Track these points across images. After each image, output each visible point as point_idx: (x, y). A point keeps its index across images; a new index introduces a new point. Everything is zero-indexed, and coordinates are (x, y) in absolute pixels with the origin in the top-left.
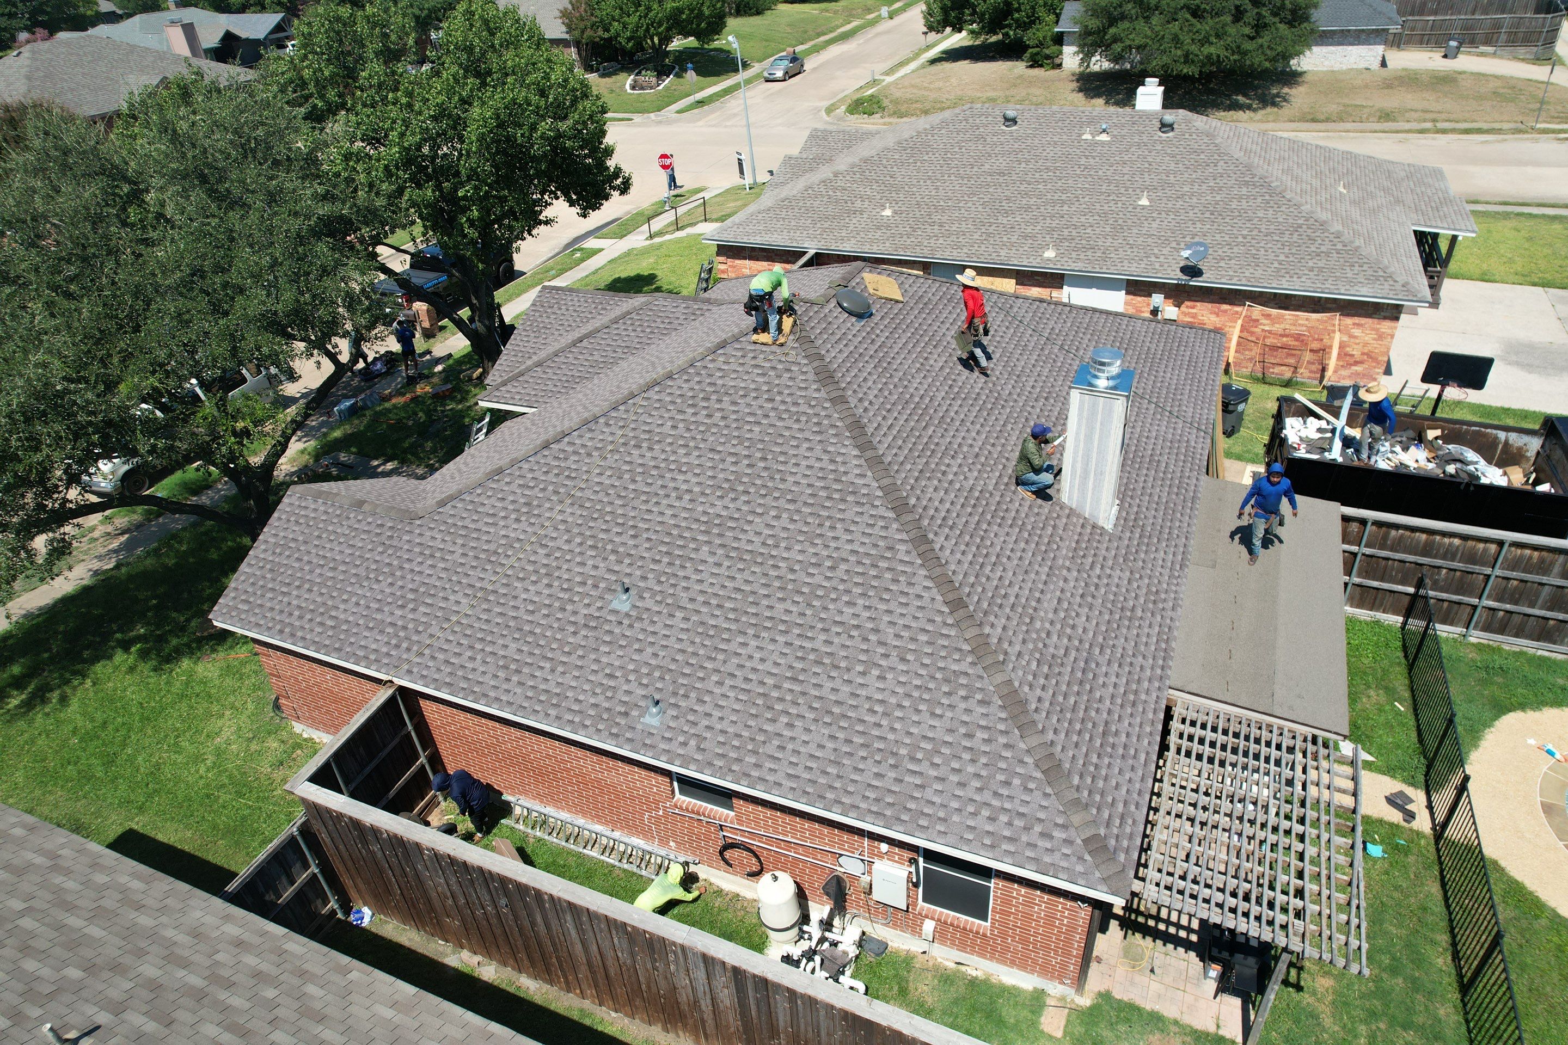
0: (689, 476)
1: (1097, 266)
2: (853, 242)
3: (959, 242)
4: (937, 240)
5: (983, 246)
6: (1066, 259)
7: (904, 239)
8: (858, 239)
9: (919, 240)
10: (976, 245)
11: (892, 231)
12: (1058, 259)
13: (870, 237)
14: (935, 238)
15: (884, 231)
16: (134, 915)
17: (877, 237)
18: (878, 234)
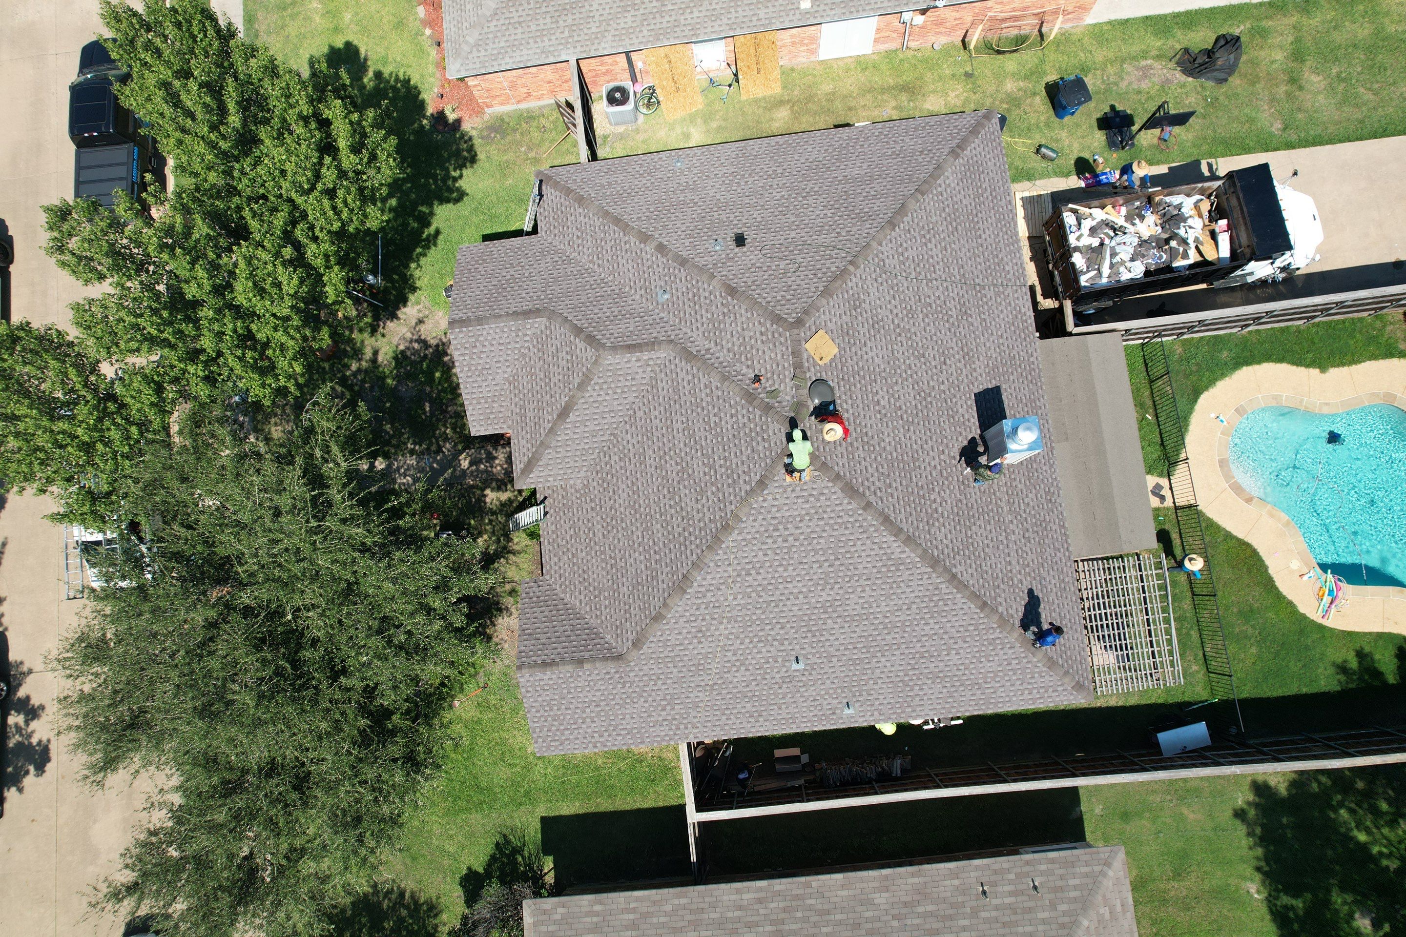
0: (795, 583)
1: (853, 9)
2: (610, 38)
3: (714, 9)
4: (692, 12)
5: (739, 9)
6: (822, 7)
7: (658, 20)
8: (613, 32)
9: (674, 17)
10: (732, 10)
11: (642, 11)
12: (815, 8)
13: (622, 25)
14: (688, 11)
15: (633, 12)
16: (705, 916)
17: (630, 24)
18: (629, 20)
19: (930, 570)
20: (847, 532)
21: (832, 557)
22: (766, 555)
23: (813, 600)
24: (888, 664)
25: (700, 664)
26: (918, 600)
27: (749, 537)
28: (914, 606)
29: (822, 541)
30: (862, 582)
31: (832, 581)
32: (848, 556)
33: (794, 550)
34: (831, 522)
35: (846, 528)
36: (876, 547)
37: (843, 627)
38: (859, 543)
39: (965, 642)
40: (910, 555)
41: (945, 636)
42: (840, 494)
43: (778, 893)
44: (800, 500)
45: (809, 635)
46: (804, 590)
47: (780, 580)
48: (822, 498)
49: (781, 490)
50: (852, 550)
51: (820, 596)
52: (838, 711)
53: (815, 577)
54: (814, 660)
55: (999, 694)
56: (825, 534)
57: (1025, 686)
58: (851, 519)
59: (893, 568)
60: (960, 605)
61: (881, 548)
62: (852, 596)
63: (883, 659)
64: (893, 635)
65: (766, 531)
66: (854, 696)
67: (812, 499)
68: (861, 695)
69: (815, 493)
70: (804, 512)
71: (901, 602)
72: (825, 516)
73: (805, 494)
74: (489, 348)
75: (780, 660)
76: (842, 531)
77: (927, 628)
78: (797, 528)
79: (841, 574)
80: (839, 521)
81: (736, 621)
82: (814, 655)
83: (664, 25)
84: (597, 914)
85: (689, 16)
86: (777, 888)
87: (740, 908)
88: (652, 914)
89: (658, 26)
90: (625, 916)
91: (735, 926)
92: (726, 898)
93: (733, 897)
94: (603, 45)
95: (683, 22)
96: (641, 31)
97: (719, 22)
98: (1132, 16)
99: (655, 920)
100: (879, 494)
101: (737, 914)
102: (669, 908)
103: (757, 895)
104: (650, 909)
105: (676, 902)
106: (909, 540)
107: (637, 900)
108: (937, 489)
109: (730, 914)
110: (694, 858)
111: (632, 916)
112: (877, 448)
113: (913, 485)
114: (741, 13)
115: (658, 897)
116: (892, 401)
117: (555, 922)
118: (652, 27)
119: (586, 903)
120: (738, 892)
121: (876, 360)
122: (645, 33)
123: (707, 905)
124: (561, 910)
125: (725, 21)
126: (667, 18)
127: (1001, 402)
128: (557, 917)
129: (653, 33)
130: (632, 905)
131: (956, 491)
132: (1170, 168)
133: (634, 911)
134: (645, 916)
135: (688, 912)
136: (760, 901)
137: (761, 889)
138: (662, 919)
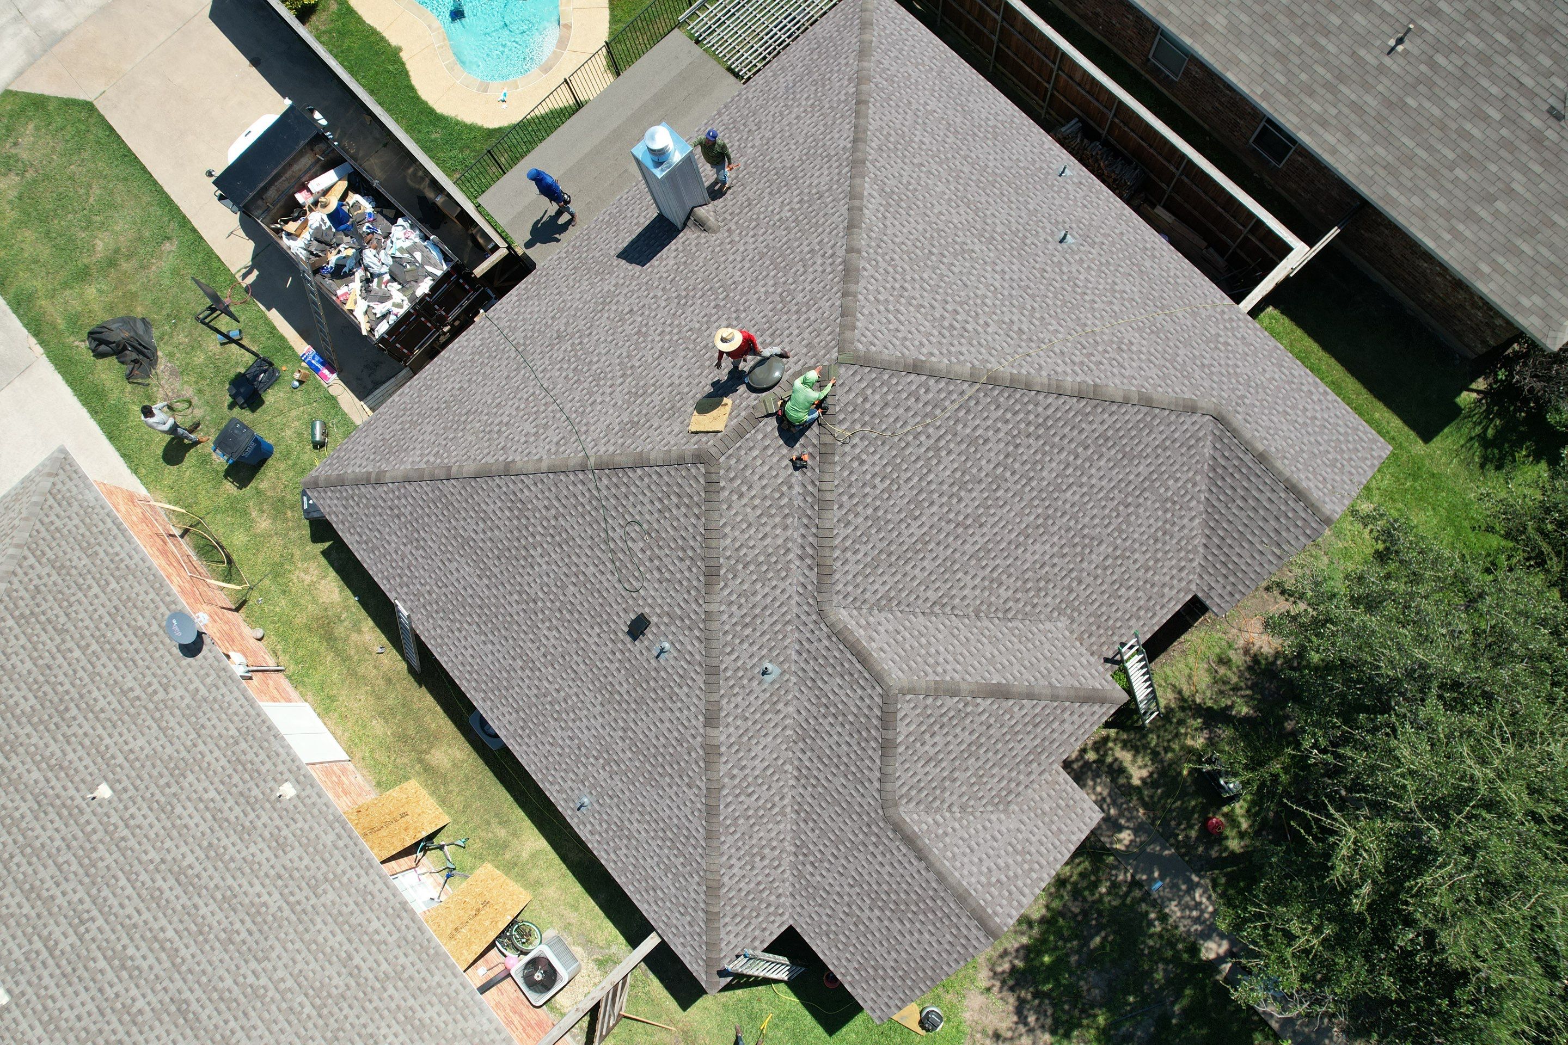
0: (991, 281)
1: (264, 729)
2: (472, 1023)
3: (357, 904)
4: (377, 932)
5: (339, 871)
6: (281, 768)
7: (411, 971)
8: (462, 1024)
9: (396, 951)
10: (345, 880)
11: (411, 1001)
12: (287, 775)
13: (445, 1017)
14: (377, 937)
15: (420, 1013)
16: (1390, 158)
17: (438, 1007)
18: (431, 1012)
19: (868, 164)
20: (896, 257)
21: (933, 258)
22: (987, 324)
23: (991, 255)
24: (991, 158)
25: (1152, 332)
26: (907, 160)
27: (983, 350)
28: (915, 161)
29: (925, 276)
30: (934, 219)
31: (957, 247)
32: (919, 244)
33: (957, 299)
34: (898, 277)
35: (892, 259)
36: (888, 223)
37: (993, 214)
38: (897, 240)
39: (910, 102)
40: (868, 187)
41: (920, 121)
42: (863, 283)
43: (1301, 114)
44: (902, 318)
45: (1028, 242)
46: (989, 268)
47: (1000, 296)
48: (881, 298)
49: (908, 343)
50: (909, 243)
51: (982, 251)
52: (1076, 180)
53: (967, 264)
54: (1048, 226)
55: (932, 54)
56: (917, 277)
57: (905, 36)
58: (879, 258)
59: (896, 197)
60: (880, 123)
61: (885, 217)
62: (956, 221)
63: (991, 164)
64: (959, 167)
65: (962, 336)
66: (1048, 173)
67: (891, 307)
68: (1042, 168)
69: (882, 308)
70: (911, 309)
71: (922, 175)
72: (897, 286)
73: (891, 317)
74: (987, 863)
75: (1077, 258)
76: (899, 262)
77: (926, 140)
78: (933, 307)
79: (943, 242)
80: (890, 269)
81: (1079, 319)
82: (1043, 228)
83: (413, 957)
84: (1494, 264)
85: (384, 932)
86: (1295, 120)
87: (1349, 135)
88: (1439, 210)
89: (419, 965)
90: (1467, 233)
91: (1372, 122)
92: (1352, 157)
93: (1344, 150)
94: (487, 1026)
95: (396, 935)
96: (439, 985)
97: (370, 887)
98: (117, 454)
99: (1442, 201)
100: (830, 252)
101: (1358, 132)
102: (1416, 200)
103: (1321, 131)
104: (1435, 216)
105: (1402, 199)
106: (854, 195)
107: (1437, 238)
108: (777, 217)
109: (1365, 138)
110: (1335, 231)
111: (1461, 227)
112: (780, 290)
113: (791, 236)
114: (344, 865)
115: (1414, 220)
116: (713, 319)
117: (1545, 296)
118: (425, 973)
119: (1492, 285)
120: (1334, 151)
121: (680, 363)
122: (437, 978)
123: (1377, 168)
124: (1526, 302)
125: (364, 880)
126: (402, 960)
127: (632, 243)
128: (1537, 299)
129: (433, 967)
130: (1448, 237)
131: (764, 202)
132: (269, 309)
133: (1452, 230)
134: (1447, 215)
135: (1402, 179)
136: (1324, 124)
137: (1311, 133)
138: (1434, 195)
